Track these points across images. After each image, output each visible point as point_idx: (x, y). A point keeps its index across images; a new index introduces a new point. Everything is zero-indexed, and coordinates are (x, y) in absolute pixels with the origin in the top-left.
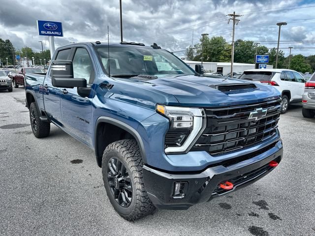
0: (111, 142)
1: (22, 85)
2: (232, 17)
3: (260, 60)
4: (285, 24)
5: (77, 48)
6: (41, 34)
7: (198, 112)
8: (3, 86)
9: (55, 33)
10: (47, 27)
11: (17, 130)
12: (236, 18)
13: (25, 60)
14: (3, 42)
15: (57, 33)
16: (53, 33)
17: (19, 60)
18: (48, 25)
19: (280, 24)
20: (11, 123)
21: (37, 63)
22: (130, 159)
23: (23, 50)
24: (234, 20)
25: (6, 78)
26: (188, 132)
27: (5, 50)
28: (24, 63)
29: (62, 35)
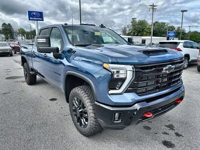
0: (75, 87)
1: (18, 52)
3: (170, 34)
4: (186, 11)
5: (52, 28)
6: (30, 19)
7: (130, 68)
8: (7, 53)
10: (34, 15)
11: (16, 80)
12: (155, 7)
13: (20, 36)
14: (6, 25)
15: (40, 19)
16: (37, 19)
17: (16, 36)
18: (34, 14)
19: (183, 11)
20: (12, 76)
21: (28, 38)
22: (86, 98)
23: (19, 30)
24: (153, 8)
25: (9, 47)
26: (123, 80)
27: (8, 30)
28: (20, 38)
29: (43, 20)
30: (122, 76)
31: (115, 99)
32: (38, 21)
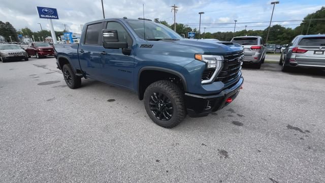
1: (34, 55)
2: (173, 8)
3: (190, 35)
4: (203, 13)
5: (108, 22)
6: (41, 17)
8: (20, 57)
9: (53, 17)
10: (45, 12)
11: (53, 85)
12: (176, 8)
13: (26, 37)
14: (4, 23)
15: (54, 17)
16: (50, 16)
17: (21, 38)
18: (46, 10)
19: (200, 13)
20: (44, 81)
21: (37, 40)
23: (23, 30)
24: (175, 10)
25: (21, 50)
26: (213, 70)
27: (7, 30)
28: (26, 40)
29: (58, 18)
30: (212, 66)
31: (208, 89)
32: (52, 20)
